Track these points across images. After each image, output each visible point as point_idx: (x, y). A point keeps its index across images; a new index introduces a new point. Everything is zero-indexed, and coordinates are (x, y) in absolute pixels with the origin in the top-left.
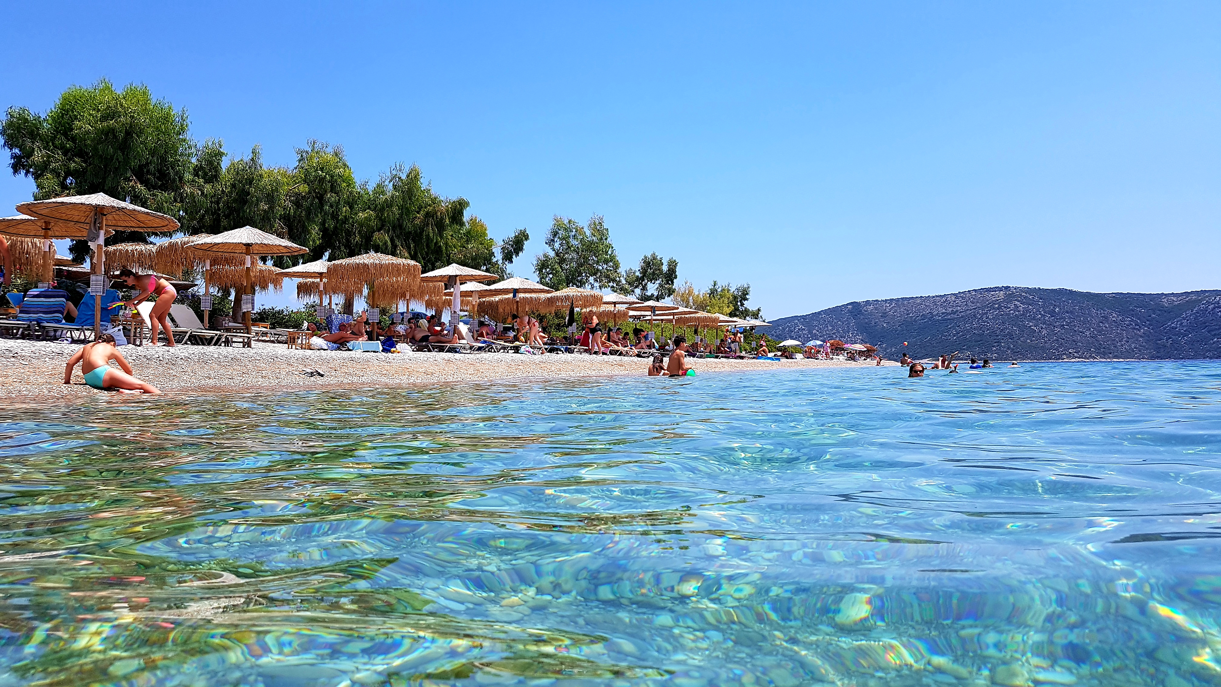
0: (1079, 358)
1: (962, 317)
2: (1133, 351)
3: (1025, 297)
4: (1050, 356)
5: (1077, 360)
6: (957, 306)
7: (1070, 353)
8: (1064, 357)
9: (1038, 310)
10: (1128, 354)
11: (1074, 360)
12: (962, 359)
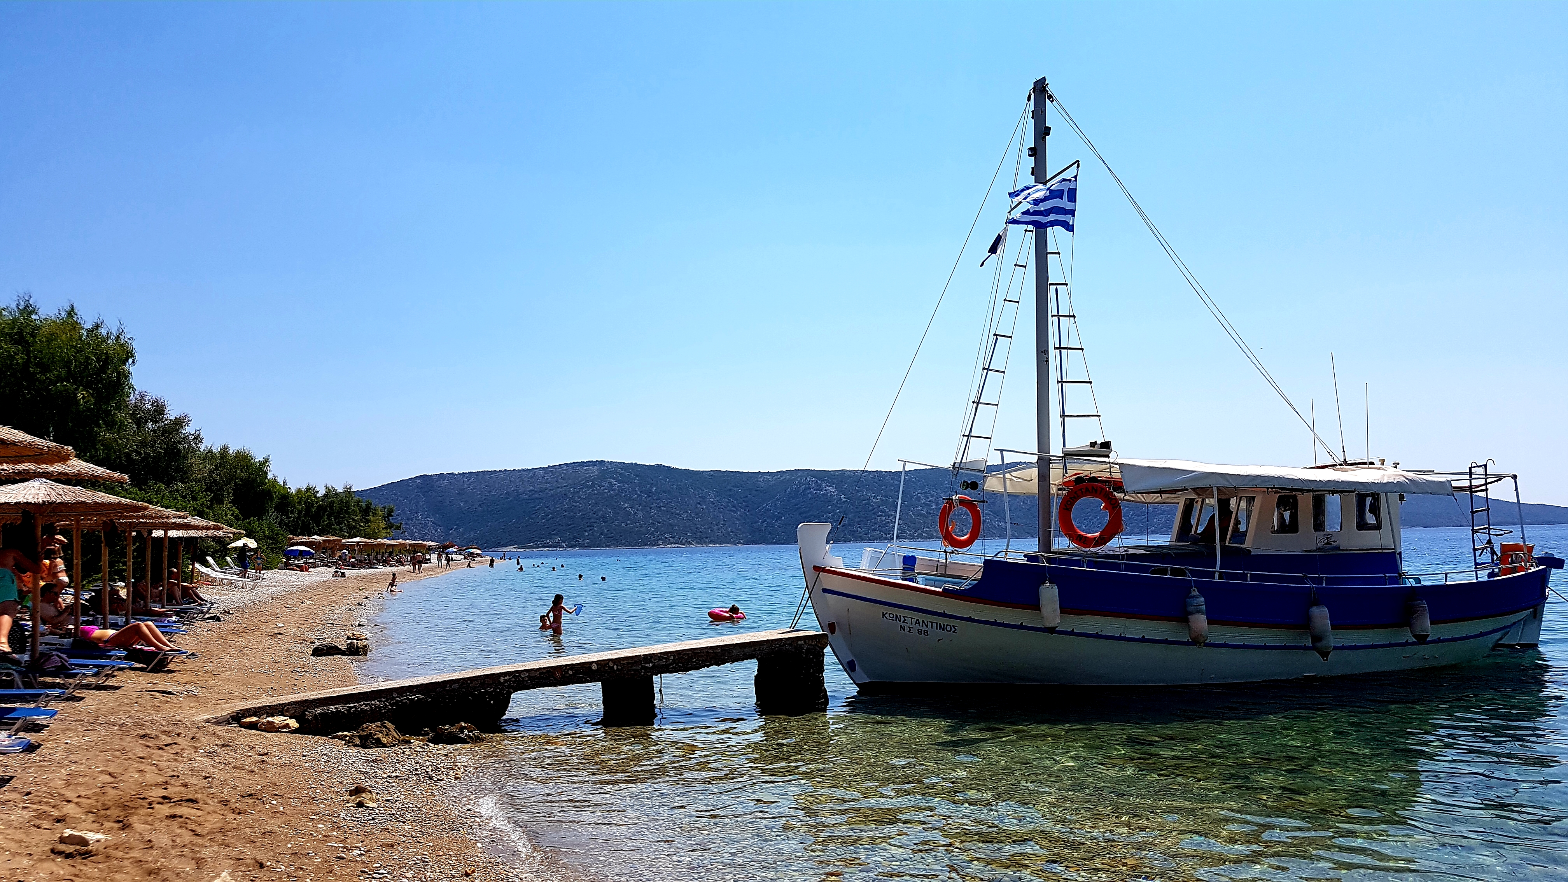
0: (675, 544)
1: (552, 496)
2: (730, 535)
3: (621, 474)
4: (645, 541)
5: (673, 546)
6: (546, 483)
7: (666, 538)
8: (660, 542)
9: (634, 490)
10: (724, 540)
11: (669, 546)
12: (551, 547)
